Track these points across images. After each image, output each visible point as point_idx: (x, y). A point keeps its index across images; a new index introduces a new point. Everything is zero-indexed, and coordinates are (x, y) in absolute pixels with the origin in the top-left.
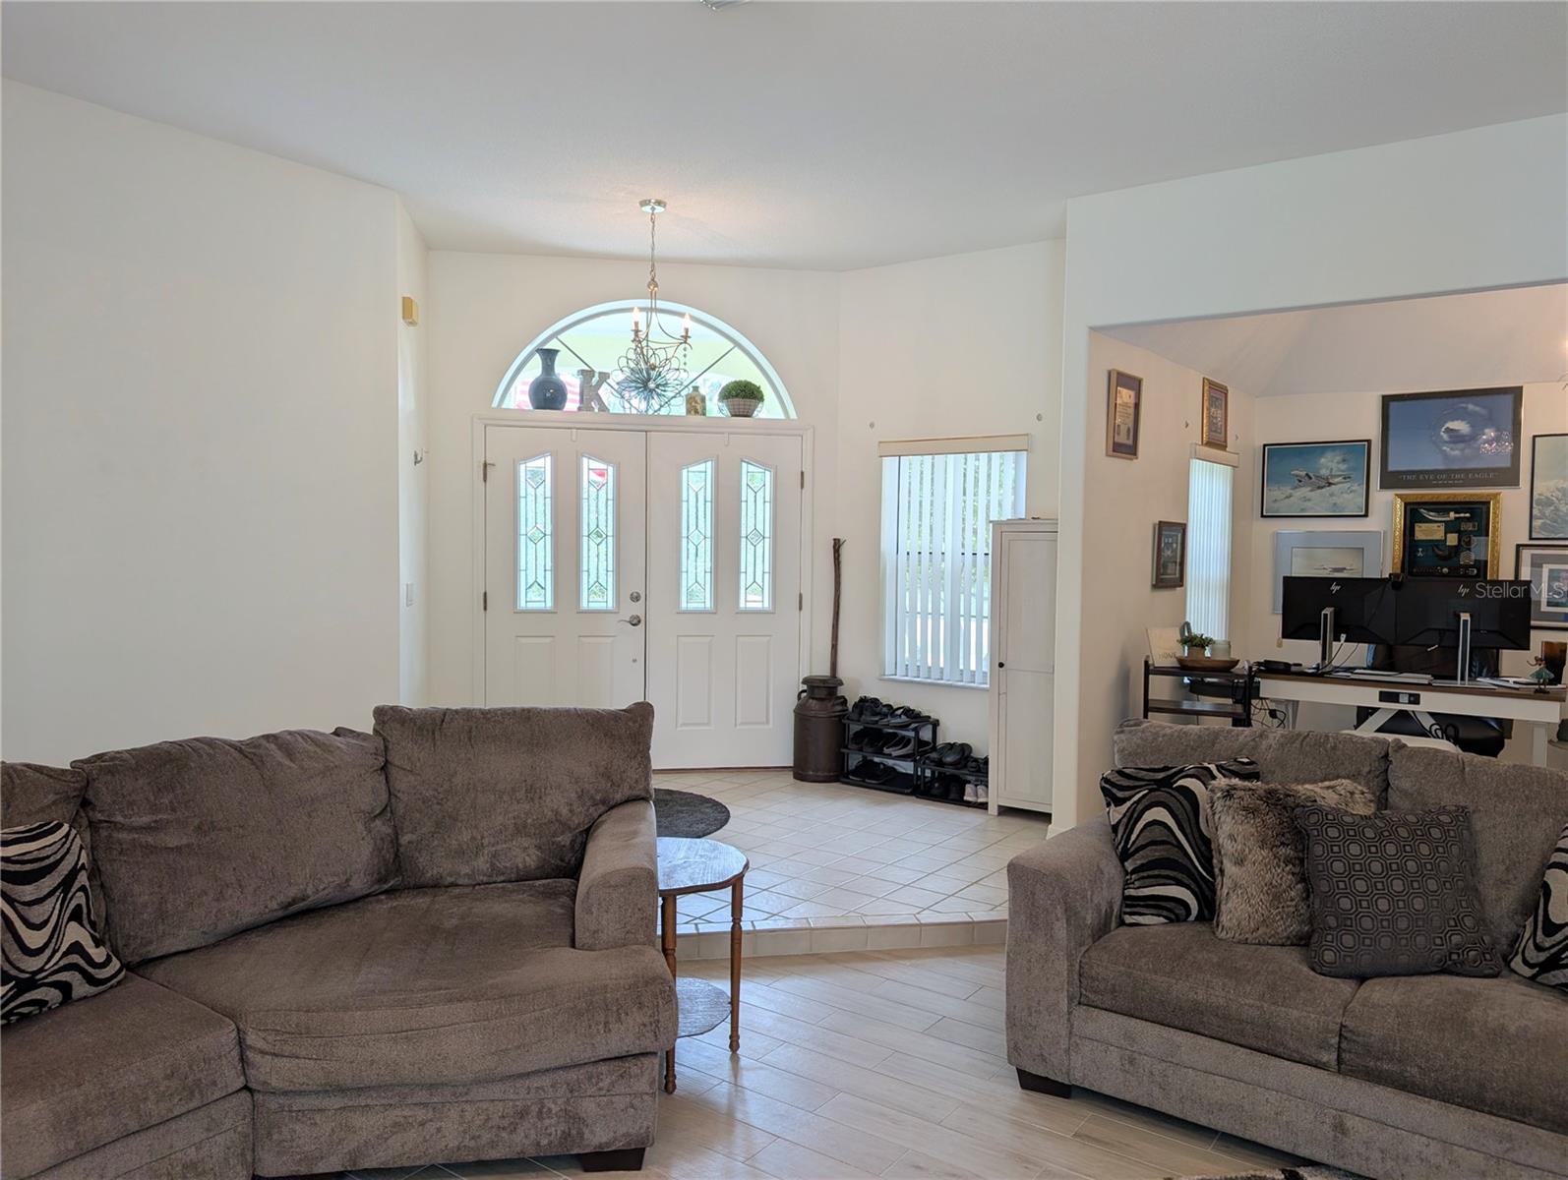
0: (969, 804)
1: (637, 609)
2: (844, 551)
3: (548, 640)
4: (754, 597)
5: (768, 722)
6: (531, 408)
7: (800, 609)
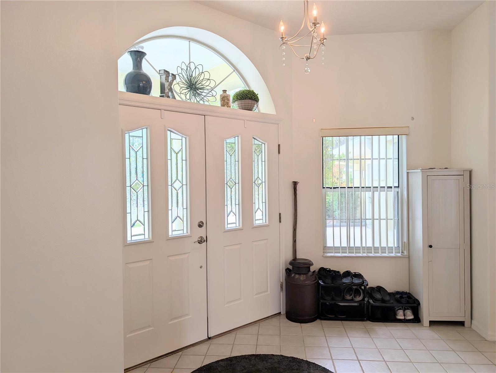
0: (400, 321)
1: (201, 232)
2: (298, 187)
3: (148, 263)
4: (259, 217)
5: (267, 291)
6: (126, 91)
7: (280, 222)
